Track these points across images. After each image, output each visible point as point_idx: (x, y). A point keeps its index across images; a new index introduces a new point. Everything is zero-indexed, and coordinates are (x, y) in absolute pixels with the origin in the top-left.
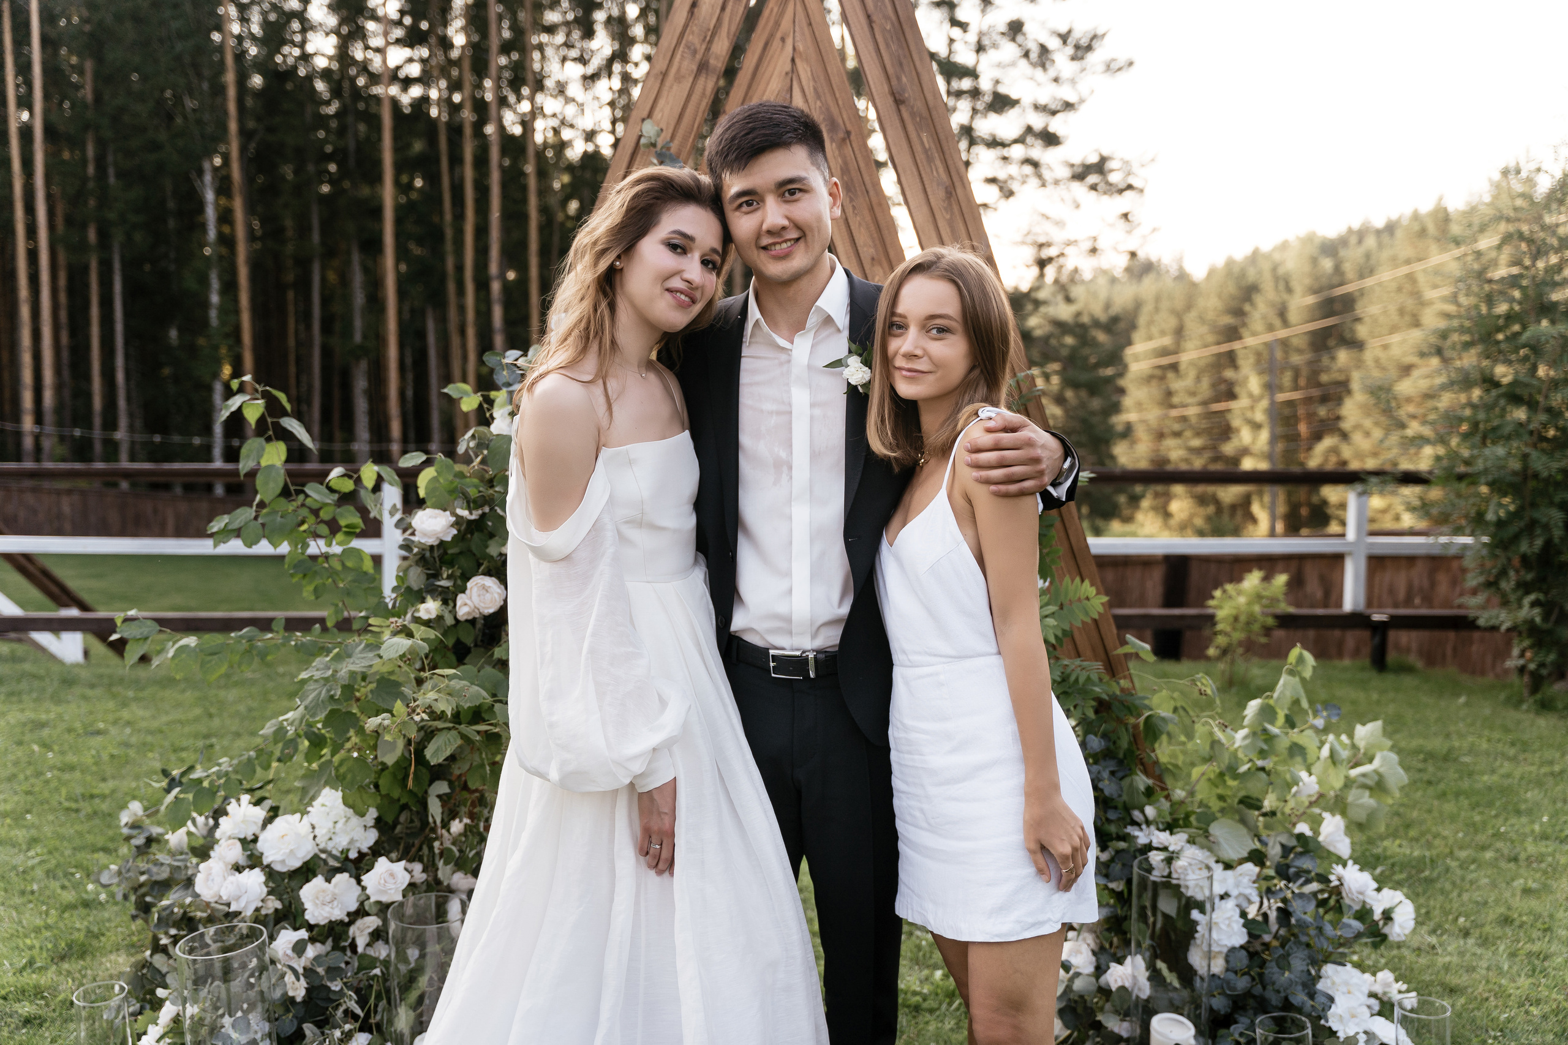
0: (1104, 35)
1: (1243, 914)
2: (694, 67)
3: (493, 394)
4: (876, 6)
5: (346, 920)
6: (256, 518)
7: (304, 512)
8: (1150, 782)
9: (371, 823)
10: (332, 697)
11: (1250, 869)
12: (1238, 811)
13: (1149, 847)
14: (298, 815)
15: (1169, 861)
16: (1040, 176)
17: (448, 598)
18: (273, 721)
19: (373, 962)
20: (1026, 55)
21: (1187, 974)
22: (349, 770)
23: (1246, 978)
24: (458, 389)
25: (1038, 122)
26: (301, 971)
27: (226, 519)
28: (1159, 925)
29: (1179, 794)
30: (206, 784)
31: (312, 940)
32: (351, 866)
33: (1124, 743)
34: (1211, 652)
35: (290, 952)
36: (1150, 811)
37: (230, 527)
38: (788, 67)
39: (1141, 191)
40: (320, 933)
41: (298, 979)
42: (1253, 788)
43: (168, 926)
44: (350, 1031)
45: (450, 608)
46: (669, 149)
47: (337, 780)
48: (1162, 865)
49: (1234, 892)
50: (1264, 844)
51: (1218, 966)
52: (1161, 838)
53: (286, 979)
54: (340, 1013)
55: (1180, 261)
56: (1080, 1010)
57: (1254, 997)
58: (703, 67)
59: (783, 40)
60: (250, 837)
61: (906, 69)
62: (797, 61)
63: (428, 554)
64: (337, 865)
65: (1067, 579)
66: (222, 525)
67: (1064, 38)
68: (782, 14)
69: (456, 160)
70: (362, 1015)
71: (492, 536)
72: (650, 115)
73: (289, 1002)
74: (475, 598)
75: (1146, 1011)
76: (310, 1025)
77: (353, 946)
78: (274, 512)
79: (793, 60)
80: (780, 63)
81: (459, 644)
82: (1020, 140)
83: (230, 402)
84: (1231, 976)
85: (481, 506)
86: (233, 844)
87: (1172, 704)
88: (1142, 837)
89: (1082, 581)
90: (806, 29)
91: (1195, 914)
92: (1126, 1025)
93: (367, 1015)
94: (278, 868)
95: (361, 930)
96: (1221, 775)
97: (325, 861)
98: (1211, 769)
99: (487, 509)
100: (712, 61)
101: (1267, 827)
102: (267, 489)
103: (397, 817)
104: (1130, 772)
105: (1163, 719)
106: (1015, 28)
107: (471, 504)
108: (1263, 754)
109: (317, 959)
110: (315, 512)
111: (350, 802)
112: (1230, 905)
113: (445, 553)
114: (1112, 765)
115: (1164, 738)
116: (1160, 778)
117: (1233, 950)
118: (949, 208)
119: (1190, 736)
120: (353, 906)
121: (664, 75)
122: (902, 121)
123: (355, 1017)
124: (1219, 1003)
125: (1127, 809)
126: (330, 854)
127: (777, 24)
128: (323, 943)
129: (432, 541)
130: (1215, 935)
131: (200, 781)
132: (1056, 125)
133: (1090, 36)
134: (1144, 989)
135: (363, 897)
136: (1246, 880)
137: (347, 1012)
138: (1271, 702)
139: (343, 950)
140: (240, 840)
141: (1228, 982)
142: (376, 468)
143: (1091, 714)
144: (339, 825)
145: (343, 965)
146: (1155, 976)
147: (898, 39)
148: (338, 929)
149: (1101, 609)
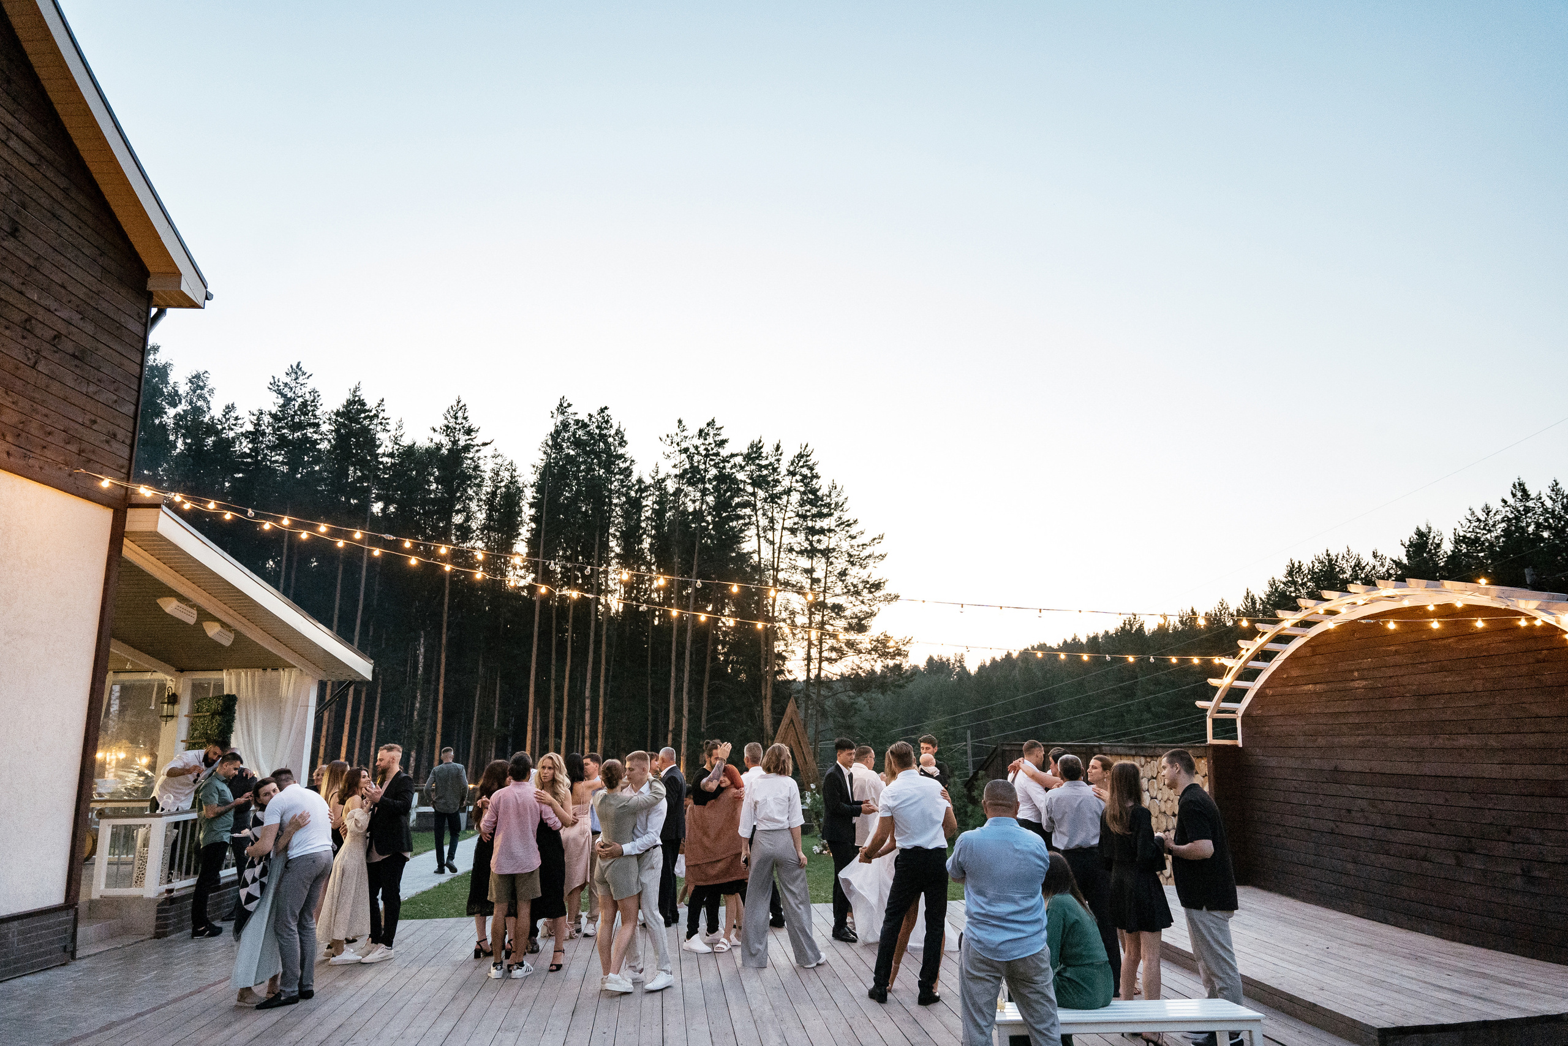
0: (885, 581)
67: (865, 583)
133: (878, 581)
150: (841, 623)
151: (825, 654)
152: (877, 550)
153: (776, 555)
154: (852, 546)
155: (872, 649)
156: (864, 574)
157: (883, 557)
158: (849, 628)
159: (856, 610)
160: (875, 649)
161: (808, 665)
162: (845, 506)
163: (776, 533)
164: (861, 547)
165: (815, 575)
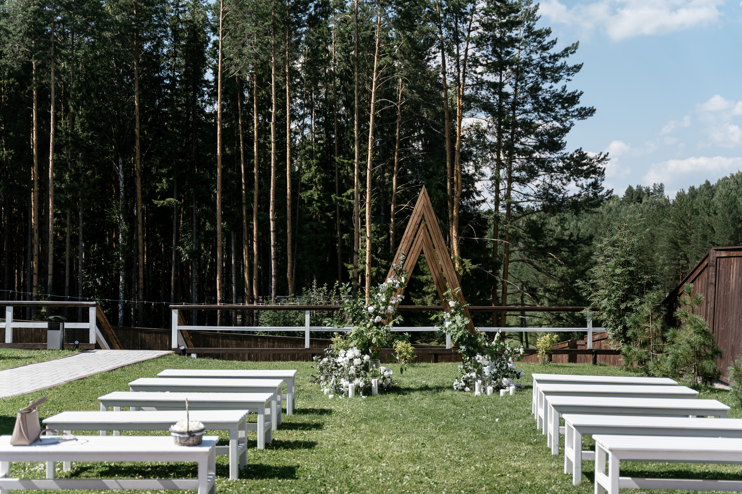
14: (351, 351)
38: (422, 240)
59: (421, 236)
74: (377, 319)
90: (425, 234)
94: (349, 358)
121: (404, 242)
126: (356, 356)
127: (420, 233)
144: (357, 352)
150: (531, 141)
151: (516, 174)
152: (571, 61)
153: (462, 69)
154: (544, 58)
155: (564, 167)
156: (558, 87)
157: (577, 68)
158: (541, 146)
159: (548, 126)
160: (568, 167)
161: (497, 184)
162: (537, 14)
163: (460, 45)
164: (552, 60)
165: (504, 90)
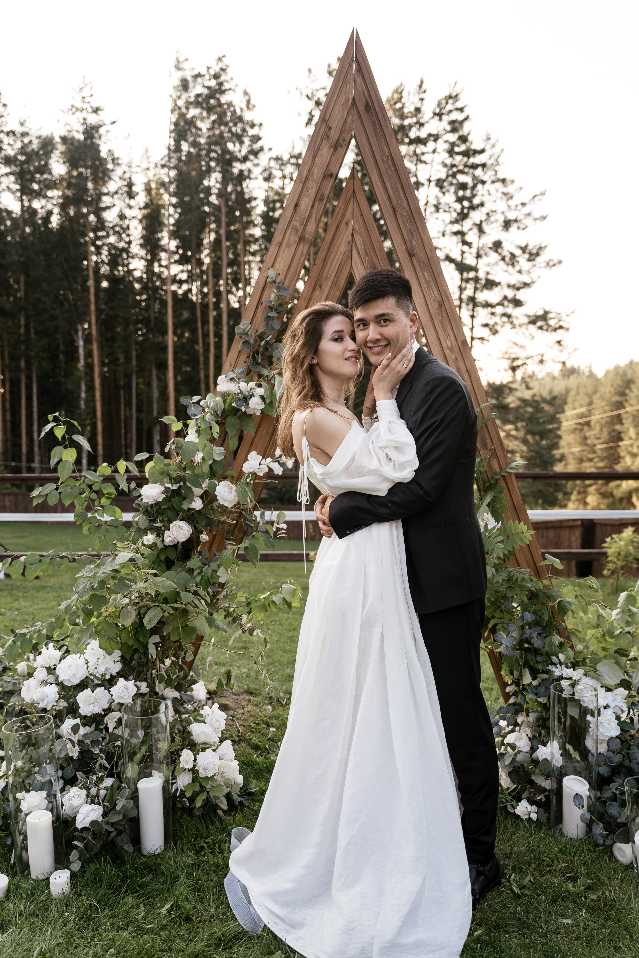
0: (545, 247)
1: (618, 718)
2: (297, 239)
3: (188, 421)
4: (398, 203)
5: (103, 713)
6: (57, 489)
7: (84, 486)
8: (562, 640)
9: (119, 659)
10: (92, 587)
11: (622, 692)
12: (614, 658)
13: (561, 678)
14: (78, 655)
15: (573, 685)
16: (512, 323)
17: (160, 533)
18: (66, 602)
19: (117, 738)
20: (503, 259)
21: (584, 753)
22: (103, 628)
23: (619, 756)
24: (169, 419)
25: (510, 294)
26: (76, 742)
27: (40, 489)
28: (568, 723)
29: (579, 647)
30: (28, 636)
31: (84, 725)
32: (107, 683)
33: (546, 617)
34: (605, 572)
35: (70, 731)
36: (562, 657)
37: (42, 494)
38: (350, 239)
39: (568, 329)
40: (87, 721)
41: (74, 746)
42: (623, 643)
43: (12, 716)
44: (102, 776)
45: (161, 538)
46: (283, 284)
47: (97, 634)
48: (569, 688)
49: (612, 705)
50: (632, 677)
51: (603, 748)
52: (568, 672)
53: (68, 746)
54: (97, 766)
55: (590, 367)
56: (521, 773)
57: (625, 767)
58: (302, 239)
59: (347, 224)
60: (53, 667)
61: (415, 237)
62: (355, 235)
63: (149, 509)
64: (99, 682)
65: (511, 521)
66: (38, 493)
67: (524, 249)
68: (346, 210)
69: (205, 322)
70: (109, 767)
71: (185, 498)
72: (273, 266)
73: (69, 759)
74: (174, 533)
75: (561, 774)
76: (80, 773)
77: (107, 729)
78: (67, 486)
79: (352, 235)
80: (345, 236)
81: (167, 559)
82: (500, 304)
83: (46, 427)
84: (611, 754)
85: (179, 482)
86: (43, 670)
87: (574, 593)
88: (557, 672)
89: (520, 522)
90: (360, 218)
91: (589, 718)
92: (549, 782)
93: (112, 768)
94: (67, 684)
95: (111, 721)
96: (604, 636)
97: (92, 680)
98: (598, 632)
99: (182, 484)
100: (306, 236)
101: (631, 667)
102: (64, 473)
103: (133, 656)
104: (550, 634)
105: (569, 602)
106: (497, 245)
107: (173, 480)
108: (628, 623)
109: (85, 735)
110: (90, 487)
111: (104, 646)
112: (610, 711)
113: (160, 508)
114: (539, 630)
115: (570, 613)
116: (568, 638)
117: (611, 738)
118: (441, 314)
119: (586, 612)
120: (106, 706)
121: (281, 244)
122: (413, 266)
123: (106, 768)
124: (604, 770)
125: (549, 655)
126: (95, 676)
127: (344, 215)
128: (90, 726)
129: (151, 502)
130: (601, 730)
131: (25, 635)
132: (520, 295)
133: (538, 247)
134: (558, 761)
135: (111, 701)
136: (619, 698)
137: (101, 765)
138: (633, 593)
139: (101, 730)
140: (46, 668)
141: (609, 758)
142: (125, 463)
143: (526, 599)
144: (100, 660)
145: (101, 739)
146: (565, 754)
147: (411, 221)
148: (98, 718)
149: (531, 539)
156: (522, 239)
162: (502, 160)
